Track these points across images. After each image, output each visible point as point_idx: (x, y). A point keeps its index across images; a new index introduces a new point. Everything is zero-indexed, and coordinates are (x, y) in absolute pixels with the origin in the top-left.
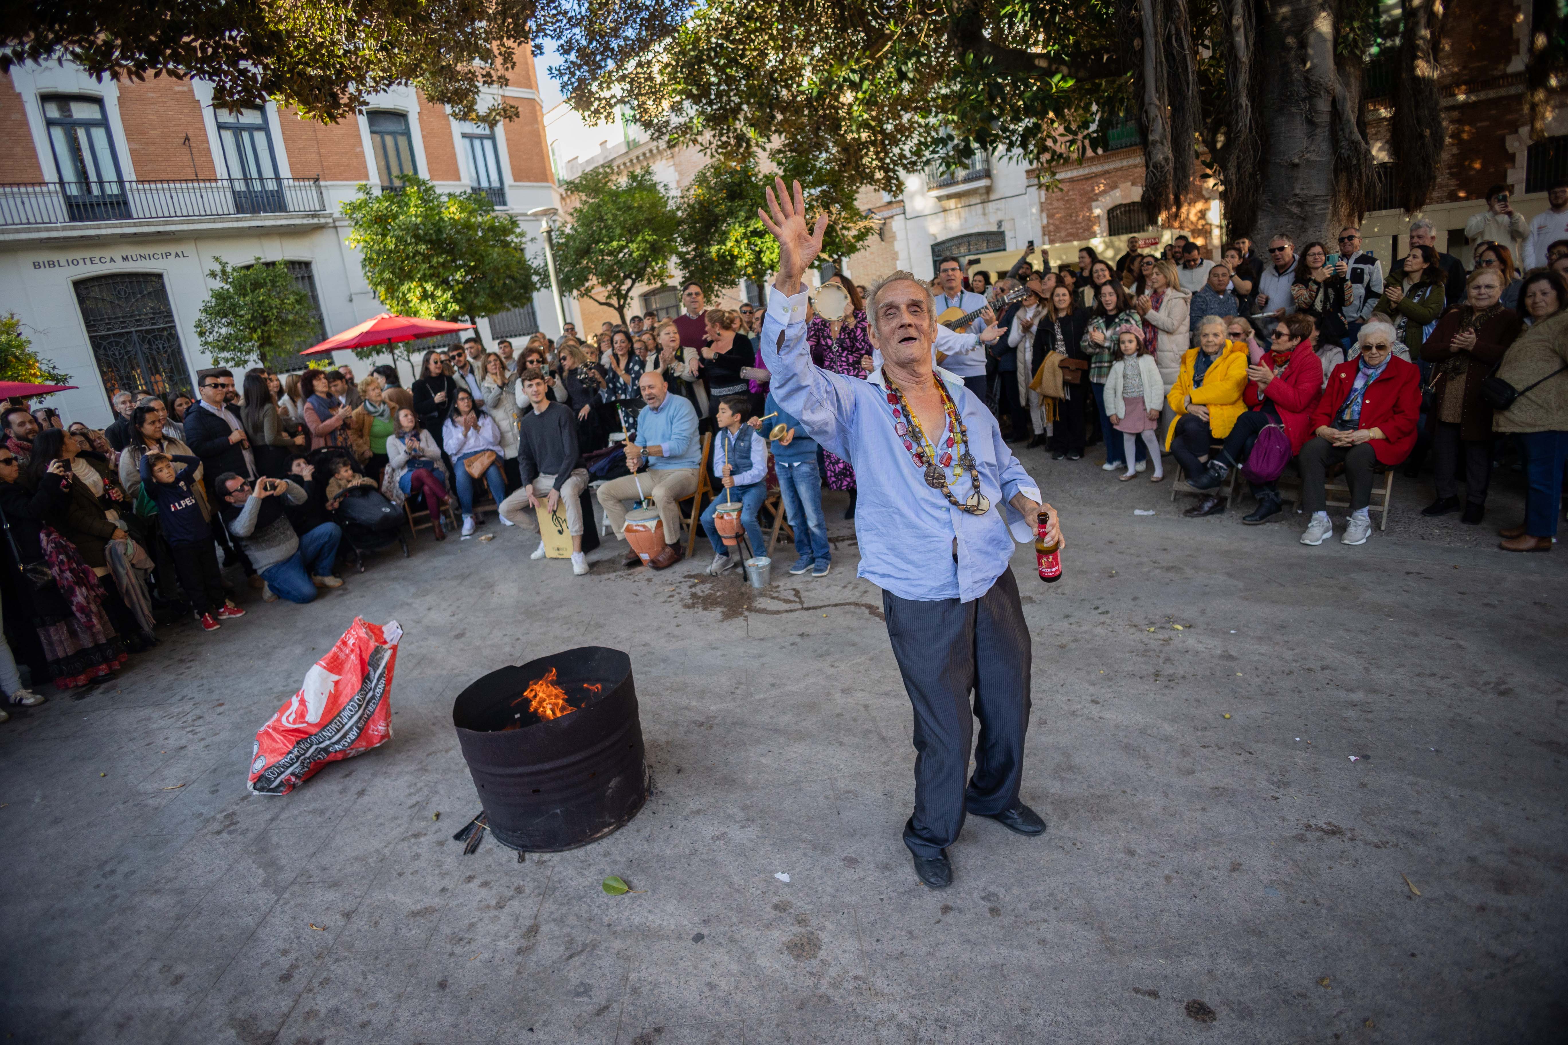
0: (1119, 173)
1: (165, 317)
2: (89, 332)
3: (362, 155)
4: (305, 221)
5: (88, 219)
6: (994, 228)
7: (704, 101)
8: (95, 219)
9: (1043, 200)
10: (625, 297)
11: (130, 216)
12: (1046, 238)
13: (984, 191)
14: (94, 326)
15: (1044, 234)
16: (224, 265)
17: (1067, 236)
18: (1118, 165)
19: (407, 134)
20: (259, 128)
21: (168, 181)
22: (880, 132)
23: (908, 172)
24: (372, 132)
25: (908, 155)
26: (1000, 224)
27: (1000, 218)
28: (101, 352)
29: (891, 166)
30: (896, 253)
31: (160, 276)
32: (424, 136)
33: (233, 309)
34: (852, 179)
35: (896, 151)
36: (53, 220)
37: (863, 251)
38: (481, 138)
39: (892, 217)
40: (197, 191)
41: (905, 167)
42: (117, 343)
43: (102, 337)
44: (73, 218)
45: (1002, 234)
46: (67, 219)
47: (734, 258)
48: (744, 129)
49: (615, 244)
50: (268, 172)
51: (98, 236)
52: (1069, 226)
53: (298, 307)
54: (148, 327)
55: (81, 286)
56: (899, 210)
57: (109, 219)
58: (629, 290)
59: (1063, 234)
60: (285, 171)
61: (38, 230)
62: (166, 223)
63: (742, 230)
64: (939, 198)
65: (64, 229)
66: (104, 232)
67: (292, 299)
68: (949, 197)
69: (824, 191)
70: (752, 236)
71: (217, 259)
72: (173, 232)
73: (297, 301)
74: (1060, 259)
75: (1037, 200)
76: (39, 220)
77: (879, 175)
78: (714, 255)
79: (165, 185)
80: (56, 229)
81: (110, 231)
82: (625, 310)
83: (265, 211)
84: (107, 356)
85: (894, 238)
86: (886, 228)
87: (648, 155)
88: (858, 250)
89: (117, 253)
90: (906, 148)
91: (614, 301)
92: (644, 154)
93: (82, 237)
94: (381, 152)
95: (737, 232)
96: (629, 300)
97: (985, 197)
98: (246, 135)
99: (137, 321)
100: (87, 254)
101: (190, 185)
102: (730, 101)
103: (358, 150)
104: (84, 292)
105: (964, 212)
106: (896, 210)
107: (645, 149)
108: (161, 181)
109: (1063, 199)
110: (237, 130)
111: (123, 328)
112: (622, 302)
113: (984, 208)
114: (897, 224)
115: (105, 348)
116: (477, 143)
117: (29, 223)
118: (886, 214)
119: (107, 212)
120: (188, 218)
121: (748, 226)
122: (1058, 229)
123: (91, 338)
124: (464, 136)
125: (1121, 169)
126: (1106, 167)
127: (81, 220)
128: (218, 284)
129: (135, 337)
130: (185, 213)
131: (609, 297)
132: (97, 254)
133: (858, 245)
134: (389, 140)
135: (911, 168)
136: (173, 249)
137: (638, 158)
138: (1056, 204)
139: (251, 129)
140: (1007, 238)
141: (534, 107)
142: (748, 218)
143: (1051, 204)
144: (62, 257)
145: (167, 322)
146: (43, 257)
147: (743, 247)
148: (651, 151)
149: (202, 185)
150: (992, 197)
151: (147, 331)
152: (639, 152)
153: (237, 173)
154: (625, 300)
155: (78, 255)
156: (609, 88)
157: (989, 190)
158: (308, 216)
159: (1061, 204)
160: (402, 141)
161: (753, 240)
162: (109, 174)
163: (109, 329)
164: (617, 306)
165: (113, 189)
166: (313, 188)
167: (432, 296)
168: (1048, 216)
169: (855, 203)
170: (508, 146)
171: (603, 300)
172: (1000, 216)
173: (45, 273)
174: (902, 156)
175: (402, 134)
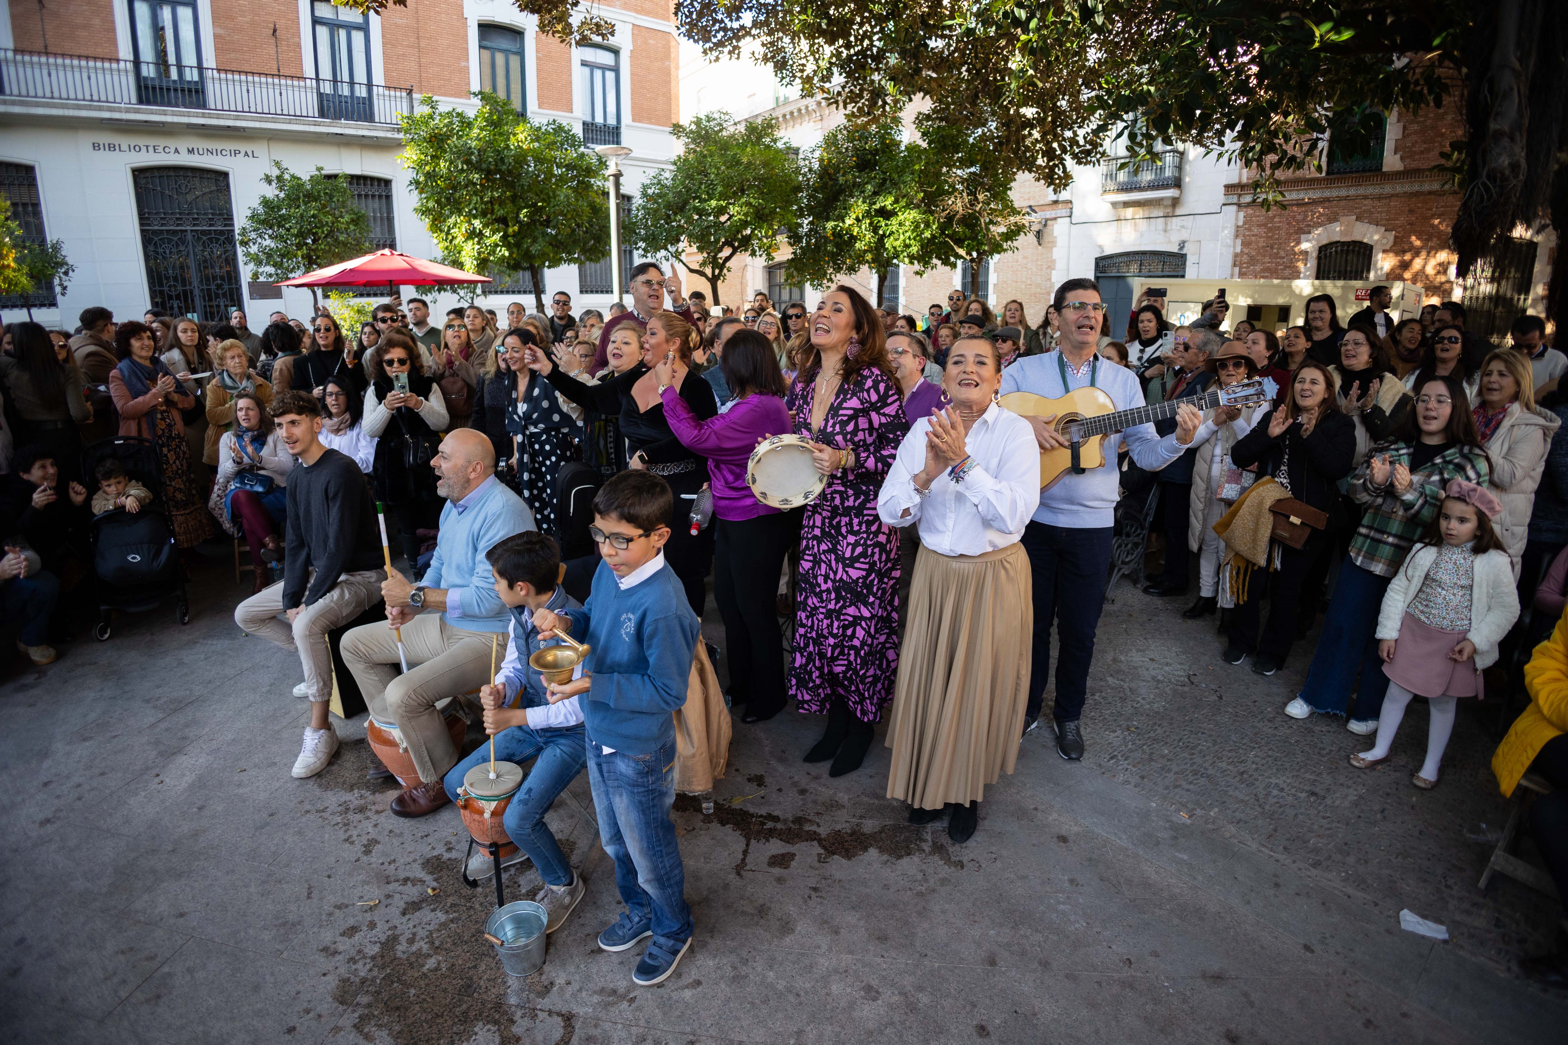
0: (1343, 203)
1: (225, 219)
2: (141, 225)
3: (466, 71)
4: (389, 135)
5: (155, 103)
6: (1175, 249)
7: (841, 42)
8: (162, 104)
9: (1241, 223)
10: (722, 267)
11: (204, 106)
12: (1237, 269)
13: (1170, 202)
14: (148, 219)
15: (1235, 265)
16: (283, 171)
17: (1263, 271)
18: (1343, 193)
19: (521, 53)
20: (358, 28)
21: (246, 73)
22: (1052, 109)
23: (1079, 163)
24: (480, 47)
25: (1082, 142)
26: (1182, 245)
27: (1183, 238)
28: (151, 248)
29: (1058, 152)
30: (1054, 261)
31: (225, 175)
32: (538, 58)
33: (281, 221)
34: (1009, 163)
35: (1068, 134)
36: (118, 99)
37: (1010, 252)
38: (604, 68)
39: (1055, 219)
40: (277, 87)
41: (1075, 156)
42: (170, 241)
43: (154, 232)
44: (140, 101)
45: (1184, 256)
46: (134, 99)
47: (853, 239)
48: (883, 83)
49: (713, 203)
50: (360, 76)
51: (163, 123)
52: (1267, 259)
53: (352, 227)
54: (205, 228)
55: (140, 175)
56: (1065, 212)
57: (178, 106)
58: (728, 259)
59: (1258, 268)
60: (378, 78)
61: (100, 109)
62: (237, 118)
63: (865, 207)
64: (1114, 204)
65: (128, 111)
66: (169, 119)
67: (347, 218)
68: (1126, 204)
69: (974, 173)
70: (875, 216)
71: (277, 164)
72: (244, 129)
73: (352, 220)
74: (1252, 297)
75: (1233, 221)
76: (103, 98)
77: (1041, 161)
78: (829, 233)
79: (243, 78)
80: (119, 110)
81: (176, 119)
82: (719, 283)
83: (346, 119)
84: (158, 253)
85: (1053, 243)
86: (1046, 231)
87: (796, 114)
88: (1006, 250)
89: (184, 144)
90: (1081, 132)
91: (708, 271)
92: (792, 113)
93: (146, 122)
94: (487, 70)
95: (859, 207)
96: (725, 271)
97: (1169, 210)
98: (343, 33)
99: (194, 219)
100: (152, 141)
101: (270, 80)
102: (872, 45)
103: (463, 64)
104: (143, 181)
105: (1143, 225)
106: (1062, 211)
107: (793, 108)
108: (240, 72)
109: (1265, 225)
110: (334, 26)
111: (178, 225)
112: (717, 271)
113: (1166, 224)
114: (1060, 229)
115: (155, 244)
116: (598, 74)
117: (92, 100)
118: (1049, 214)
119: (176, 98)
120: (262, 115)
121: (875, 203)
122: (1252, 261)
123: (142, 231)
124: (584, 64)
125: (1346, 198)
126: (1327, 194)
127: (148, 103)
128: (271, 192)
129: (189, 237)
130: (259, 110)
131: (703, 264)
132: (161, 142)
133: (1005, 246)
134: (500, 58)
135: (1083, 157)
136: (243, 147)
137: (784, 116)
138: (1255, 230)
139: (350, 27)
140: (1188, 263)
141: (669, 42)
142: (876, 194)
143: (1249, 229)
144: (124, 141)
145: (226, 225)
146: (105, 138)
147: (863, 227)
148: (799, 110)
149: (283, 82)
150: (1178, 212)
151: (203, 232)
152: (787, 110)
153: (326, 72)
154: (721, 270)
155: (141, 141)
156: (738, 18)
157: (1175, 202)
158: (393, 130)
159: (1262, 231)
160: (514, 61)
161: (875, 220)
162: (189, 59)
163: (163, 225)
164: (710, 276)
165: (191, 75)
166: (404, 100)
167: (481, 235)
168: (1243, 244)
169: (1009, 192)
170: (632, 81)
171: (696, 267)
172: (1184, 236)
173: (104, 155)
174: (1074, 142)
175: (515, 53)
